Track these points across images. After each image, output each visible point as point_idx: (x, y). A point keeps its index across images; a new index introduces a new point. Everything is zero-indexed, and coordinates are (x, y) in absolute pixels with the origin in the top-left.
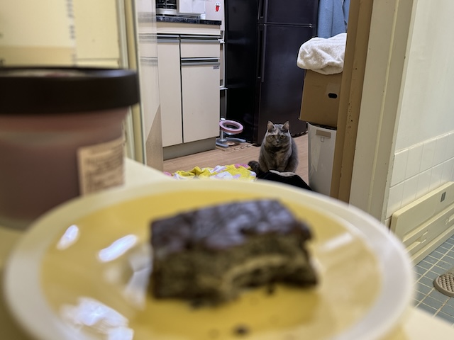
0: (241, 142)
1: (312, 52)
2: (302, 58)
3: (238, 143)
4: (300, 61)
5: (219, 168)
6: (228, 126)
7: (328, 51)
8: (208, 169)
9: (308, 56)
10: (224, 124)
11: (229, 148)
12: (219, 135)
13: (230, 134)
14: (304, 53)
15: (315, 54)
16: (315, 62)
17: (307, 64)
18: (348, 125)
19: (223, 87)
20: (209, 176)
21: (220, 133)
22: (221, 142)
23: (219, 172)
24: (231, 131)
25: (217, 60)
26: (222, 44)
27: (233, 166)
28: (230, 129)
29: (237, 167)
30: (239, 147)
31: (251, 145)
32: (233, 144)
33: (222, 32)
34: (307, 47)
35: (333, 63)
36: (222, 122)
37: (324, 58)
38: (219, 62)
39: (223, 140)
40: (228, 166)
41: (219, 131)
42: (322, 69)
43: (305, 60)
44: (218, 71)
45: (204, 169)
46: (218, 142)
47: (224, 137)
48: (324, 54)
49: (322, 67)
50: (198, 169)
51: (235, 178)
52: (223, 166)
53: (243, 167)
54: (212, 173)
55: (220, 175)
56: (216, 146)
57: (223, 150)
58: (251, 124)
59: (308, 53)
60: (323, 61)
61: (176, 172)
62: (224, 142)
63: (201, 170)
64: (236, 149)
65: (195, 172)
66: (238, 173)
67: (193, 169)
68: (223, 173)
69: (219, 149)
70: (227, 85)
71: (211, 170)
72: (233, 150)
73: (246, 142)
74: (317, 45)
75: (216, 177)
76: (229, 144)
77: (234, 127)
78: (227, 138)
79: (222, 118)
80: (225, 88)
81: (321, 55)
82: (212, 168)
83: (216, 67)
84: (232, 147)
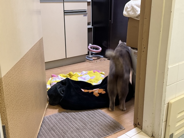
0: (101, 57)
1: (131, 7)
2: (126, 11)
3: (99, 58)
4: (125, 13)
5: (84, 72)
8: (77, 73)
9: (129, 10)
10: (91, 48)
11: (93, 61)
13: (94, 53)
14: (127, 8)
15: (133, 9)
16: (133, 13)
17: (128, 14)
18: (143, 50)
20: (78, 77)
21: (88, 52)
22: (89, 58)
23: (83, 75)
25: (86, 11)
27: (92, 71)
28: (94, 50)
29: (94, 72)
30: (99, 60)
32: (96, 58)
34: (129, 5)
36: (90, 46)
37: (137, 11)
39: (90, 56)
40: (89, 71)
42: (137, 17)
43: (128, 12)
44: (86, 17)
45: (75, 73)
49: (136, 16)
50: (72, 73)
51: (92, 78)
52: (86, 72)
53: (97, 72)
54: (79, 75)
55: (84, 77)
56: (86, 60)
57: (89, 62)
58: (106, 47)
59: (129, 8)
60: (137, 12)
61: (59, 74)
62: (91, 58)
63: (73, 73)
64: (97, 61)
65: (70, 75)
66: (94, 75)
67: (69, 73)
68: (85, 75)
69: (88, 61)
70: (93, 25)
71: (79, 74)
72: (96, 62)
73: (104, 57)
74: (134, 3)
75: (81, 78)
76: (94, 58)
77: (97, 49)
78: (93, 55)
79: (90, 44)
80: (92, 27)
81: (136, 9)
82: (80, 73)
83: (85, 15)
84: (95, 60)
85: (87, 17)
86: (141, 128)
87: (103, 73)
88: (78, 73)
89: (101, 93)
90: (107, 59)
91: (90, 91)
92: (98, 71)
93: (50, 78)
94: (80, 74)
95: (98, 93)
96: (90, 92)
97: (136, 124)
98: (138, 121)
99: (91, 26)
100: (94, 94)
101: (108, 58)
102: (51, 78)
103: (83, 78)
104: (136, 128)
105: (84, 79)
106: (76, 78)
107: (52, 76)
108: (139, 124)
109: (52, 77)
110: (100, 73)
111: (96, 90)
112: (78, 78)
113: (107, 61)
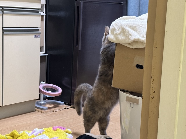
0: (60, 104)
1: (121, 29)
2: (112, 33)
3: (56, 106)
4: (111, 36)
6: (48, 89)
7: (134, 28)
9: (117, 32)
10: (44, 88)
11: (48, 110)
12: (38, 98)
13: (49, 96)
14: (114, 29)
15: (123, 31)
16: (124, 38)
17: (117, 39)
18: (151, 96)
19: (43, 54)
22: (41, 105)
23: (37, 135)
24: (50, 94)
25: (38, 30)
26: (42, 16)
27: (51, 128)
28: (50, 92)
29: (55, 130)
30: (57, 109)
32: (52, 106)
33: (42, 6)
34: (116, 25)
35: (139, 39)
36: (42, 86)
37: (131, 35)
38: (39, 31)
39: (42, 102)
40: (46, 129)
41: (39, 93)
42: (129, 44)
43: (115, 35)
44: (38, 40)
45: (21, 133)
46: (38, 104)
47: (44, 99)
48: (131, 31)
49: (129, 42)
50: (16, 132)
52: (41, 130)
53: (60, 130)
54: (29, 136)
56: (36, 109)
57: (42, 112)
58: (70, 87)
59: (117, 30)
60: (130, 37)
62: (44, 105)
63: (19, 132)
64: (55, 111)
65: (13, 136)
66: (55, 136)
67: (11, 132)
68: (41, 136)
69: (39, 111)
70: (47, 52)
72: (52, 112)
73: (65, 104)
74: (125, 23)
76: (49, 106)
77: (54, 90)
78: (46, 100)
79: (41, 82)
80: (46, 54)
81: (128, 32)
82: (29, 131)
83: (37, 36)
84: (51, 109)
85: (40, 38)
87: (70, 131)
88: (27, 133)
90: (70, 106)
92: (61, 128)
94: (30, 133)
99: (44, 52)
101: (72, 106)
110: (65, 131)
113: (70, 109)
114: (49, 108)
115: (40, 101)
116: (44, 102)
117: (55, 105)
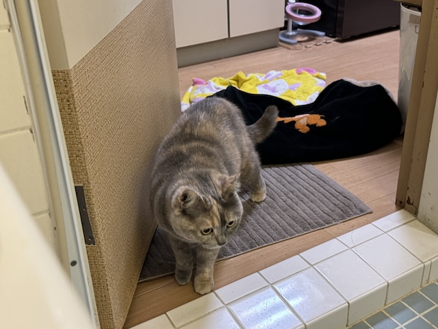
0: (318, 36)
3: (312, 38)
5: (274, 73)
8: (256, 75)
11: (298, 45)
12: (283, 26)
13: (301, 24)
20: (257, 85)
21: (286, 23)
22: (288, 37)
23: (271, 80)
27: (294, 71)
29: (299, 73)
30: (313, 42)
31: (332, 40)
32: (306, 38)
36: (289, 6)
39: (291, 33)
40: (286, 71)
41: (284, 19)
45: (250, 76)
46: (284, 35)
47: (294, 29)
50: (242, 75)
51: (292, 88)
52: (279, 72)
53: (307, 73)
54: (261, 81)
55: (272, 84)
56: (280, 43)
57: (288, 48)
58: (334, 7)
61: (211, 79)
62: (292, 37)
63: (246, 76)
64: (308, 46)
65: (237, 80)
66: (298, 81)
67: (235, 75)
68: (276, 81)
69: (284, 47)
71: (260, 77)
72: (304, 48)
73: (326, 35)
75: (266, 87)
76: (299, 39)
78: (298, 29)
79: (290, 1)
82: (262, 75)
84: (303, 44)
86: (415, 213)
87: (324, 75)
88: (258, 76)
89: (315, 125)
91: (287, 120)
92: (309, 71)
93: (189, 86)
94: (263, 78)
95: (308, 125)
96: (286, 122)
97: (401, 202)
98: (409, 194)
100: (297, 126)
101: (337, 38)
102: (192, 87)
103: (269, 89)
104: (402, 210)
105: (274, 90)
106: (252, 87)
107: (195, 83)
108: (411, 202)
109: (193, 85)
110: (315, 75)
111: (302, 118)
112: (257, 88)
113: (334, 44)
114: (299, 42)
115: (288, 32)
116: (294, 33)
117: (309, 38)
